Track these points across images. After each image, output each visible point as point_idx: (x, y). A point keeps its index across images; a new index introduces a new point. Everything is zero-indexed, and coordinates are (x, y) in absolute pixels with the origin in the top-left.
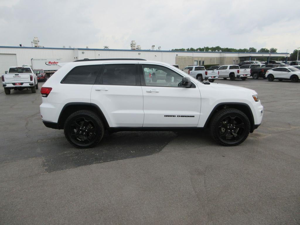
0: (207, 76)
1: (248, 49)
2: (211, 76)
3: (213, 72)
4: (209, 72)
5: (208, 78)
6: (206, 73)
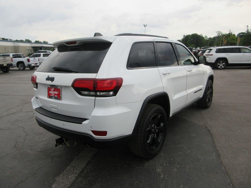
0: (29, 63)
1: (25, 40)
2: (34, 63)
3: (34, 59)
4: (31, 59)
5: (31, 65)
6: (28, 60)
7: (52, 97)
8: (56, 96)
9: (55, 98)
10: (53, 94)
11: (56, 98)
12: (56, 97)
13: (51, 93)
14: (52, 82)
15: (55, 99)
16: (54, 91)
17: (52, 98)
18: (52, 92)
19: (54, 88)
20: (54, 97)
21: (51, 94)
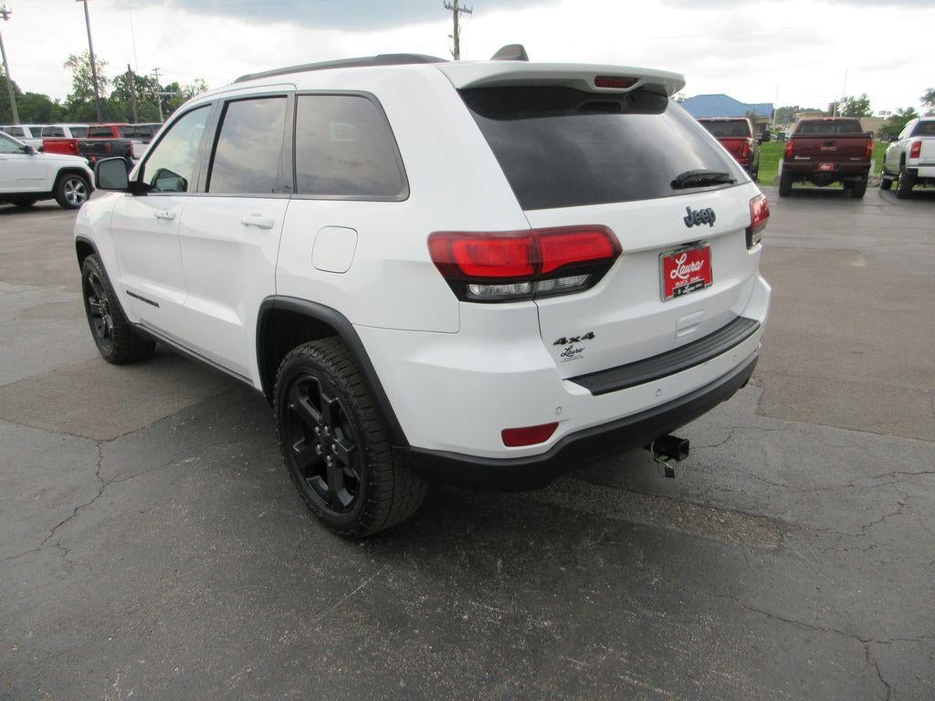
7: (683, 288)
8: (697, 279)
9: (692, 288)
10: (685, 277)
11: (697, 286)
12: (696, 283)
13: (677, 277)
14: (711, 225)
15: (696, 289)
16: (687, 263)
17: (682, 294)
18: (682, 271)
19: (687, 253)
20: (691, 286)
21: (678, 279)
